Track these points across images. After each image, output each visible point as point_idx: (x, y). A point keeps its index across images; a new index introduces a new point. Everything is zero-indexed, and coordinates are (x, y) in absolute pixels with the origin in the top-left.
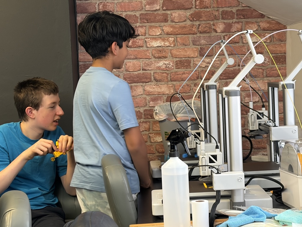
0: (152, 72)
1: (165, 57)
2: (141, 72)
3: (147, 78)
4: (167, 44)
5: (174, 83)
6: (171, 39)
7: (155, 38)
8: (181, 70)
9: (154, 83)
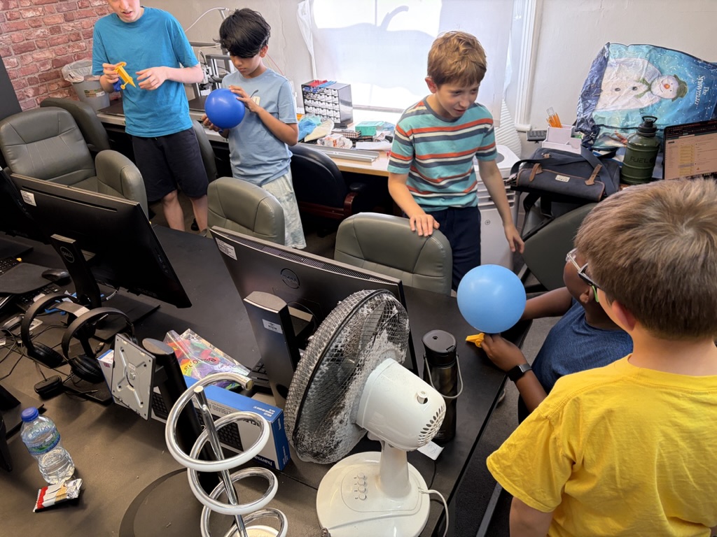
0: (34, 41)
1: (40, 26)
2: (25, 42)
3: (32, 47)
4: (38, 13)
5: (54, 47)
6: (40, 9)
7: (27, 10)
8: (56, 36)
9: (38, 50)
